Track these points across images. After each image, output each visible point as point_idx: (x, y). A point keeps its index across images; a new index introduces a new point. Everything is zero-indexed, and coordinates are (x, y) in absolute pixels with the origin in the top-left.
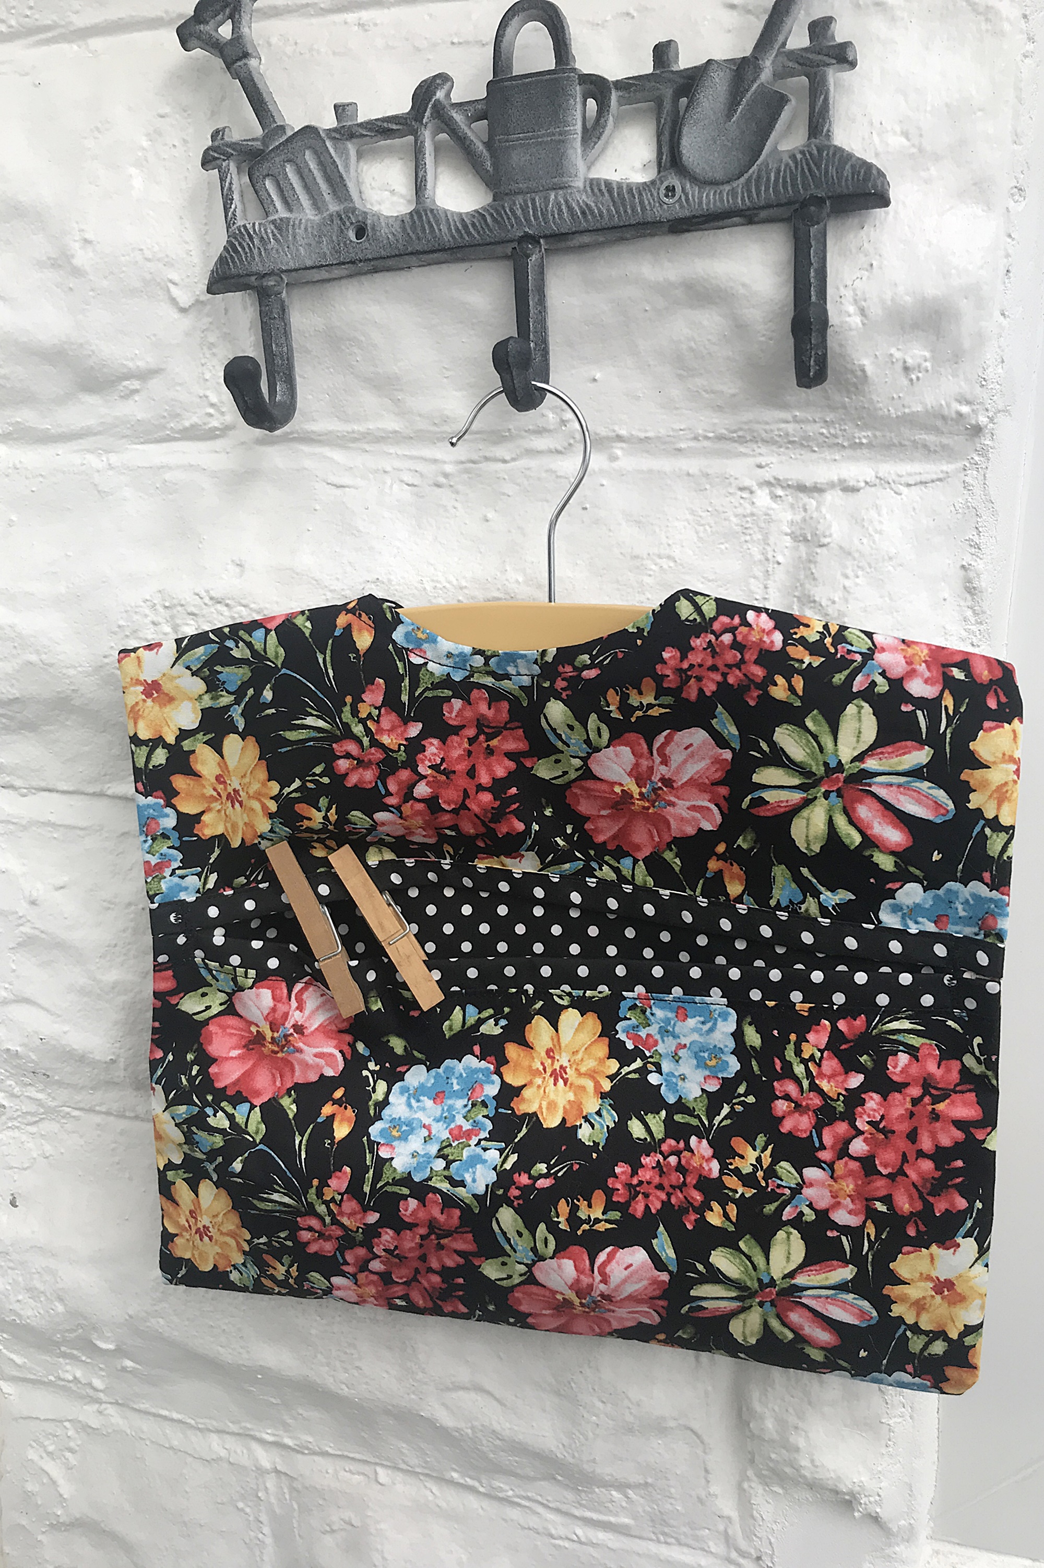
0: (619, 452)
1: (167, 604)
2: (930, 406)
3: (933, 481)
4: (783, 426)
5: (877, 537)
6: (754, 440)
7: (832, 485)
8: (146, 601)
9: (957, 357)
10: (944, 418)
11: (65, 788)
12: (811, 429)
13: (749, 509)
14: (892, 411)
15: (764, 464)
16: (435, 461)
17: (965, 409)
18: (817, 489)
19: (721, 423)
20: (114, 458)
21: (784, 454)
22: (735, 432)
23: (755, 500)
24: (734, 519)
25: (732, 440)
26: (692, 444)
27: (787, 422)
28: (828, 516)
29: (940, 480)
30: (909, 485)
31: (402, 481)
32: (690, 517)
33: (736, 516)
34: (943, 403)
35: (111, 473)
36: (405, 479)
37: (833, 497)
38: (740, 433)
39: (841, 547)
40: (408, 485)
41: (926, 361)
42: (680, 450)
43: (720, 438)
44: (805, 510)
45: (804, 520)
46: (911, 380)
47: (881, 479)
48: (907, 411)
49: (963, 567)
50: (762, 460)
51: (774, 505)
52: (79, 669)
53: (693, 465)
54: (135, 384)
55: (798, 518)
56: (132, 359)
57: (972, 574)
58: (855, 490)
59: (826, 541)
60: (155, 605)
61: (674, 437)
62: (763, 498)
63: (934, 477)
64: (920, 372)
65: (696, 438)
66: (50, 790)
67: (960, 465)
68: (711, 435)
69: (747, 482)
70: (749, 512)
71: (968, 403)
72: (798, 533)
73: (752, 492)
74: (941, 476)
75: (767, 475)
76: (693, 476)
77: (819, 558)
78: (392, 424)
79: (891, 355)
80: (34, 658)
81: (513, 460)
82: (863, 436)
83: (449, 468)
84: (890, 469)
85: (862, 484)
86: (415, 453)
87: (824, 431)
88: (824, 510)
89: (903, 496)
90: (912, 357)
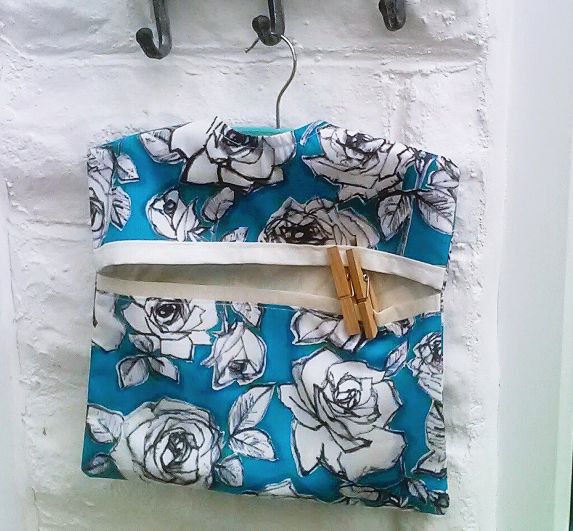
0: (319, 58)
1: (113, 132)
2: (456, 36)
3: (462, 70)
4: (392, 45)
5: (436, 97)
6: (380, 52)
7: (416, 73)
8: (103, 130)
9: (466, 14)
10: (463, 41)
11: (68, 221)
12: (405, 47)
13: (379, 84)
14: (439, 38)
15: (384, 63)
16: (236, 62)
17: (472, 37)
18: (409, 75)
19: (364, 44)
20: (87, 61)
21: (394, 58)
22: (370, 48)
23: (382, 80)
24: (372, 89)
25: (370, 52)
26: (352, 54)
27: (393, 44)
28: (415, 87)
29: (465, 69)
30: (451, 73)
31: (221, 72)
32: (352, 88)
33: (373, 87)
34: (462, 35)
35: (86, 68)
36: (222, 70)
37: (417, 78)
38: (373, 49)
39: (421, 102)
40: (224, 74)
41: (453, 16)
42: (346, 57)
43: (364, 51)
44: (405, 84)
45: (404, 89)
46: (447, 25)
47: (438, 69)
48: (446, 38)
49: (478, 110)
50: (384, 61)
51: (391, 82)
52: (73, 163)
53: (353, 64)
54: (95, 27)
55: (402, 88)
56: (94, 16)
57: (482, 114)
58: (427, 75)
59: (413, 99)
60: (107, 132)
61: (343, 51)
62: (385, 79)
63: (462, 68)
64: (450, 20)
65: (354, 51)
66: (60, 223)
67: (473, 62)
68: (360, 50)
69: (377, 72)
70: (379, 85)
71: (474, 34)
72: (402, 95)
73: (380, 76)
74: (466, 68)
75: (386, 68)
76: (353, 69)
77: (411, 108)
78: (216, 45)
79: (436, 14)
80: (51, 158)
81: (272, 61)
82: (429, 50)
83: (242, 65)
84: (443, 65)
85: (430, 72)
86: (226, 58)
87: (411, 47)
88: (413, 85)
89: (448, 78)
90: (446, 15)
